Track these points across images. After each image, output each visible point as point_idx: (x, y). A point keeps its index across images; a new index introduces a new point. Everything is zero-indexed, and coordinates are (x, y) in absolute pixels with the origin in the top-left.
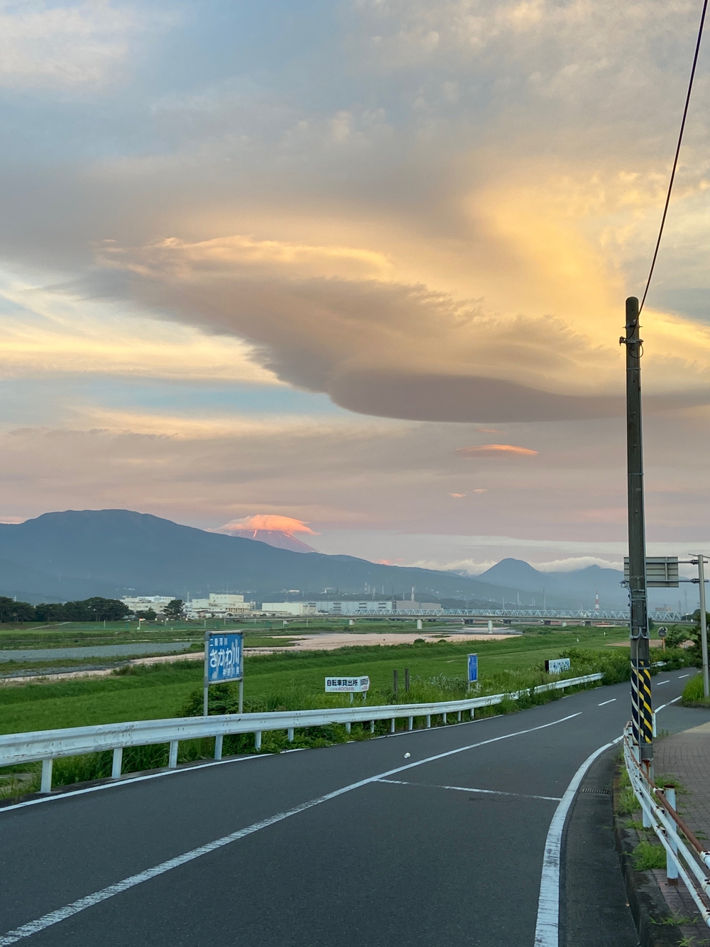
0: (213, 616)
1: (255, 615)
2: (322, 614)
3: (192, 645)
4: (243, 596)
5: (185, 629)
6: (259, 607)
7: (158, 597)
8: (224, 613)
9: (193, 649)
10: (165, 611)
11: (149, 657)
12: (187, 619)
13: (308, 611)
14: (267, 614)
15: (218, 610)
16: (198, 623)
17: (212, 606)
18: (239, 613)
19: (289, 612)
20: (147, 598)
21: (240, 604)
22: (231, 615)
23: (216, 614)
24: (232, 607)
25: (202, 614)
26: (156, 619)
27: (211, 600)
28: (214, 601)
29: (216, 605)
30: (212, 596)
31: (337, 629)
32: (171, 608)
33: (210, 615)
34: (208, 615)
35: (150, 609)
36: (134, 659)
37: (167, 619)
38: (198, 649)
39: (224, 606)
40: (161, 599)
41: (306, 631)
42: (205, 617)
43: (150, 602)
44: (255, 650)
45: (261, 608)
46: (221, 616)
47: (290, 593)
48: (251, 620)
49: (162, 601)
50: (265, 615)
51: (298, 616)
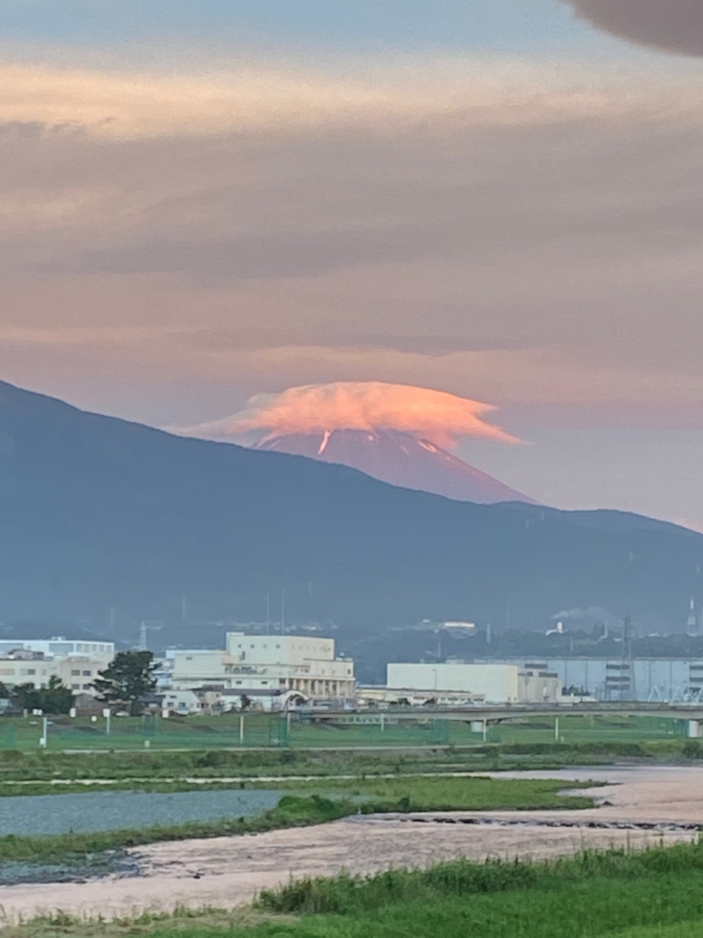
0: (246, 702)
1: (371, 702)
2: (577, 699)
3: (284, 802)
4: (331, 642)
5: (186, 744)
6: (379, 678)
7: (60, 640)
8: (278, 693)
9: (291, 816)
10: (99, 685)
11: (172, 838)
12: (166, 714)
13: (537, 690)
14: (412, 700)
15: (257, 685)
16: (203, 726)
17: (237, 671)
18: (321, 693)
19: (476, 691)
20: (27, 643)
21: (323, 665)
22: (301, 701)
23: (254, 698)
24: (300, 674)
25: (210, 697)
26: (73, 713)
27: (234, 654)
28: (243, 656)
29: (247, 670)
30: (236, 640)
31: (660, 749)
32: (118, 677)
33: (237, 700)
34: (230, 701)
35: (54, 680)
36: (131, 844)
37: (107, 713)
38: (305, 815)
39: (275, 672)
40: (71, 648)
41: (581, 757)
42: (219, 705)
43: (39, 656)
44: (488, 822)
45: (385, 683)
46: (267, 703)
47: (444, 632)
48: (366, 719)
49: (74, 654)
50: (406, 702)
51: (508, 708)
